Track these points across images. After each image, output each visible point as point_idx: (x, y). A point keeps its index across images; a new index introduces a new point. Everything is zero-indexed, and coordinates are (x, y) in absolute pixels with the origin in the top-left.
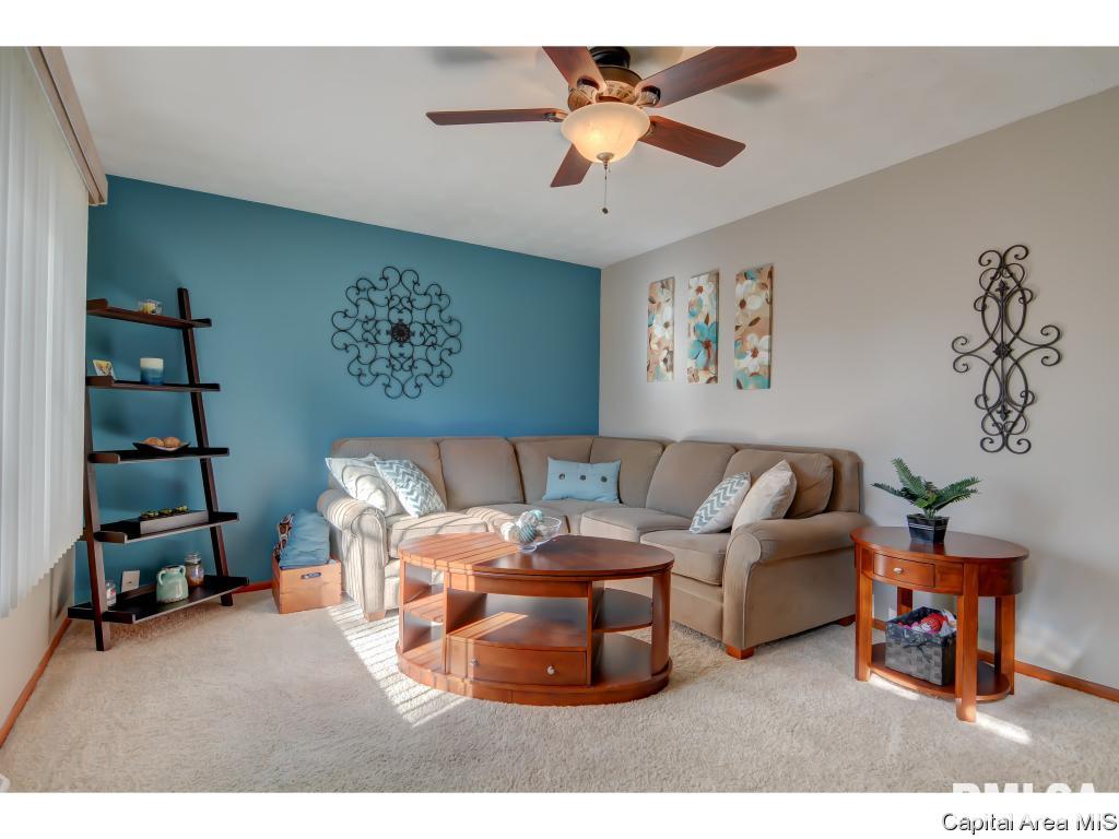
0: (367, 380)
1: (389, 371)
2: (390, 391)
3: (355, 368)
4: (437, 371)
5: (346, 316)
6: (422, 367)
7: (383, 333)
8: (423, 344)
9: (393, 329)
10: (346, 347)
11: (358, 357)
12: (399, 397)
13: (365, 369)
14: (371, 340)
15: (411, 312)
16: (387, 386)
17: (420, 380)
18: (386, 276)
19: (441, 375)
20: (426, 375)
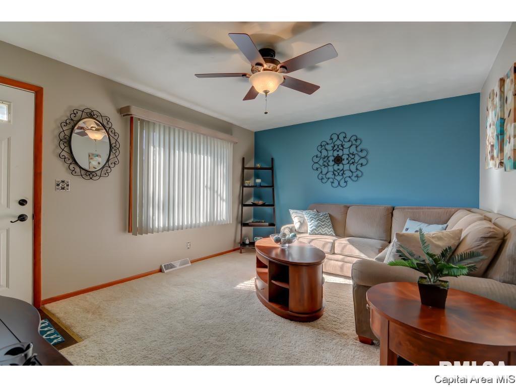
0: (324, 181)
1: (333, 177)
2: (334, 185)
3: (320, 177)
4: (355, 174)
5: (317, 157)
6: (348, 173)
7: (331, 161)
8: (348, 163)
9: (335, 159)
10: (317, 169)
11: (321, 172)
12: (338, 186)
13: (324, 176)
14: (326, 165)
15: (343, 150)
16: (332, 183)
17: (347, 179)
18: (332, 137)
19: (357, 176)
20: (350, 177)
